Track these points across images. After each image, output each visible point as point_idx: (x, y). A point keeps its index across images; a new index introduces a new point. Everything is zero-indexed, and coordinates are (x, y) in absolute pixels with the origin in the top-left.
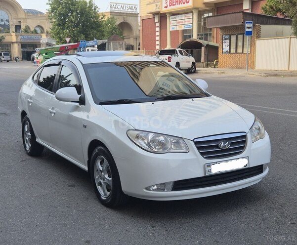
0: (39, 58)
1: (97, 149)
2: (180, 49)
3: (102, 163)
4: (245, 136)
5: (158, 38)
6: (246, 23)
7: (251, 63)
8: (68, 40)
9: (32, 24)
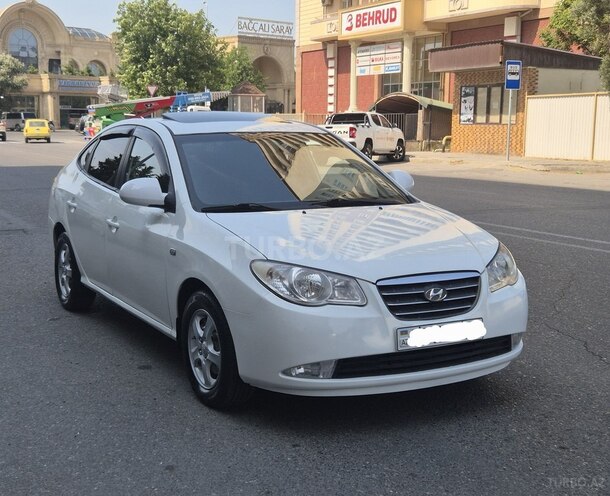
0: (93, 125)
1: (196, 296)
2: (374, 113)
3: (202, 324)
4: (477, 279)
5: (331, 90)
6: (509, 63)
7: (517, 145)
8: (152, 90)
9: (82, 57)
